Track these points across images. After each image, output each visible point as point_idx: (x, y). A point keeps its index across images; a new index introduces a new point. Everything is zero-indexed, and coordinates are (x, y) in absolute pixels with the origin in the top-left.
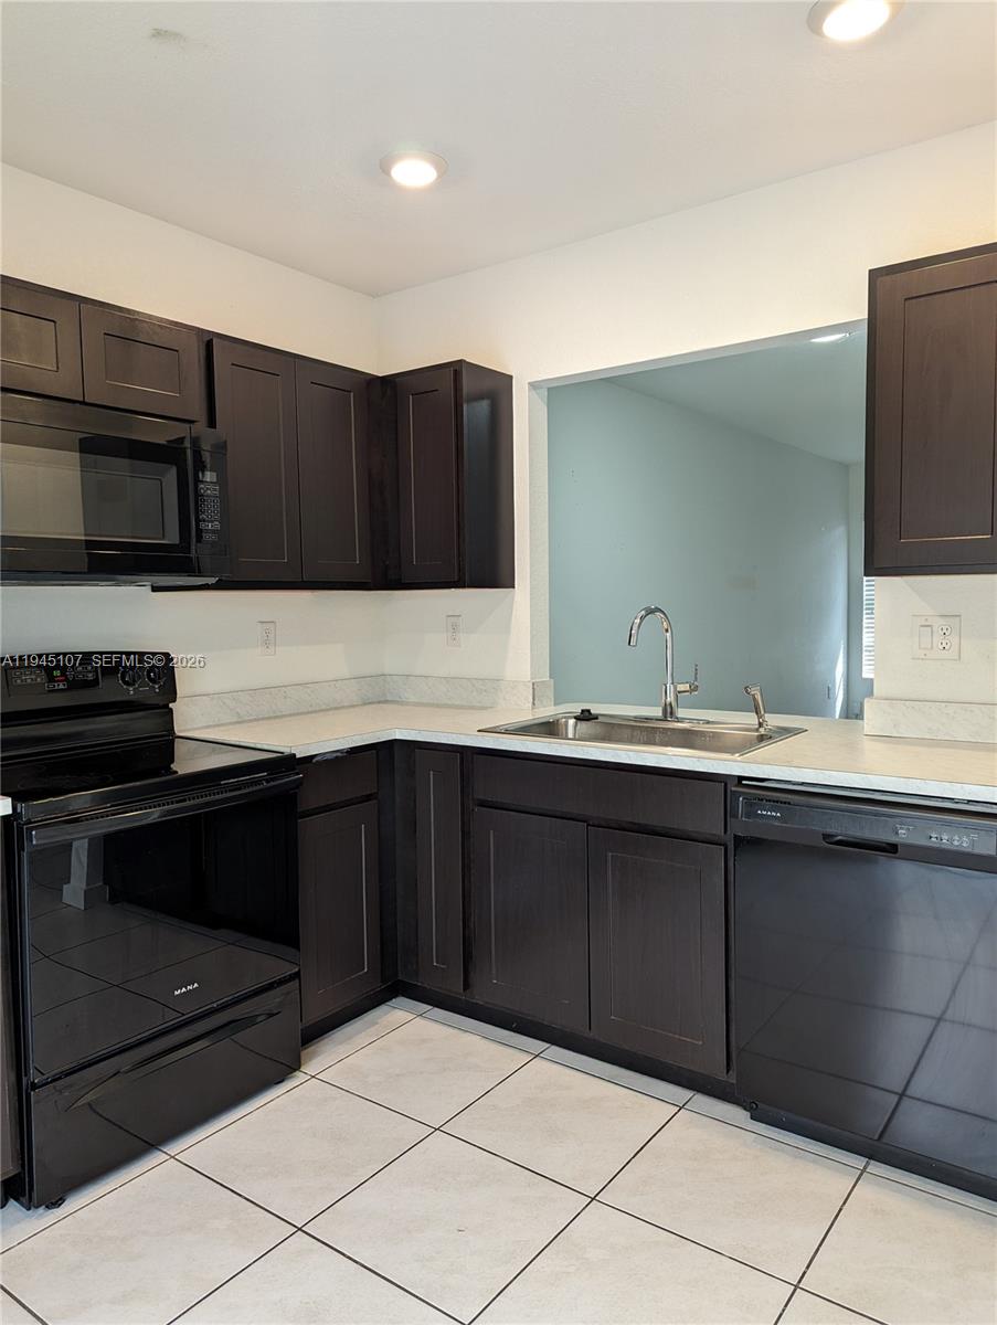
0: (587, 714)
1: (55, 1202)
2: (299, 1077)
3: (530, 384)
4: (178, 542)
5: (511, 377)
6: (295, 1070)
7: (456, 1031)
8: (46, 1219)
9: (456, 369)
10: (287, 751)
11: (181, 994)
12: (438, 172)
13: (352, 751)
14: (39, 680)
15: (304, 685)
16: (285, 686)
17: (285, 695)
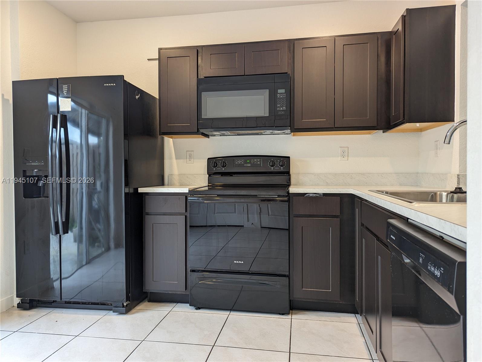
0: (458, 190)
1: (198, 308)
2: (288, 317)
3: (461, 5)
4: (268, 115)
5: (455, 5)
9: (405, 15)
11: (237, 263)
13: (325, 195)
14: (242, 163)
15: (363, 174)
16: (352, 174)
17: (351, 177)
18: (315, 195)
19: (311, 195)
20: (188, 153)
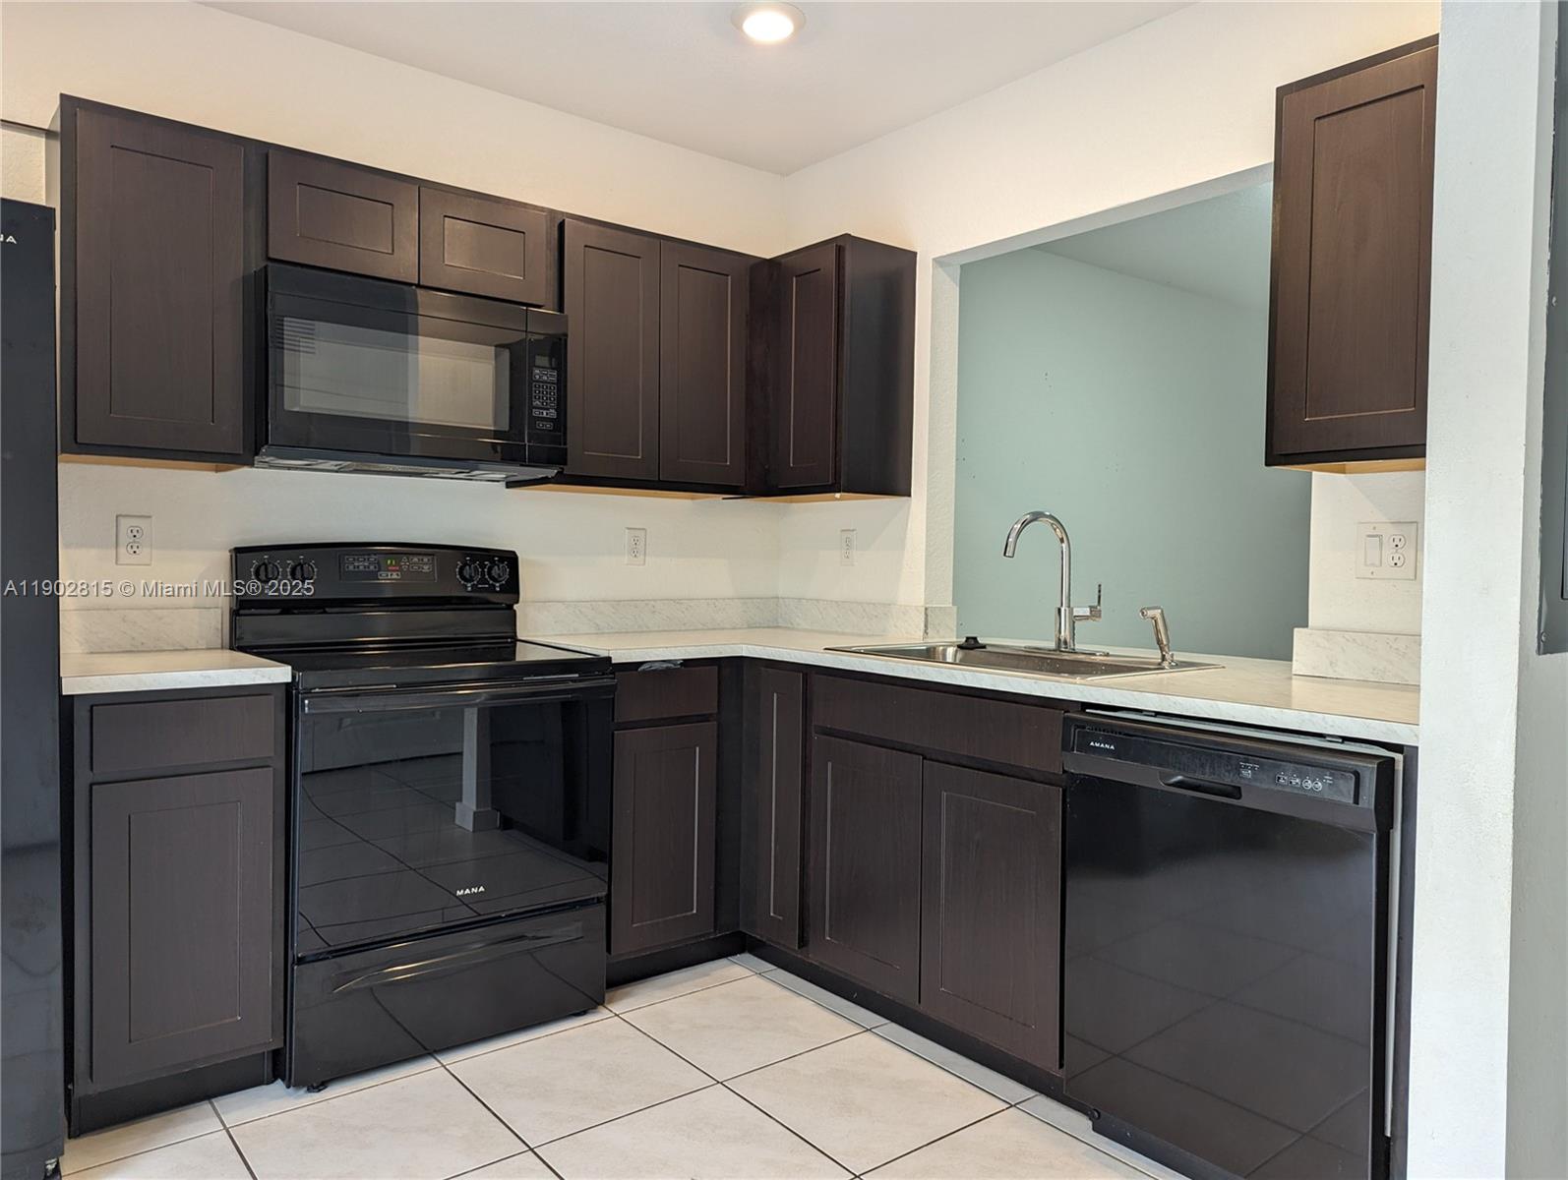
0: (972, 642)
1: (319, 1086)
2: (602, 1014)
3: (934, 259)
4: (507, 429)
5: (915, 254)
6: (599, 1004)
7: (788, 993)
8: (302, 1100)
9: (842, 246)
10: (603, 654)
11: (463, 896)
12: (795, 25)
13: (686, 663)
14: (372, 567)
15: (678, 601)
16: (655, 600)
17: (653, 609)
18: (665, 665)
19: (656, 666)
20: (125, 523)
